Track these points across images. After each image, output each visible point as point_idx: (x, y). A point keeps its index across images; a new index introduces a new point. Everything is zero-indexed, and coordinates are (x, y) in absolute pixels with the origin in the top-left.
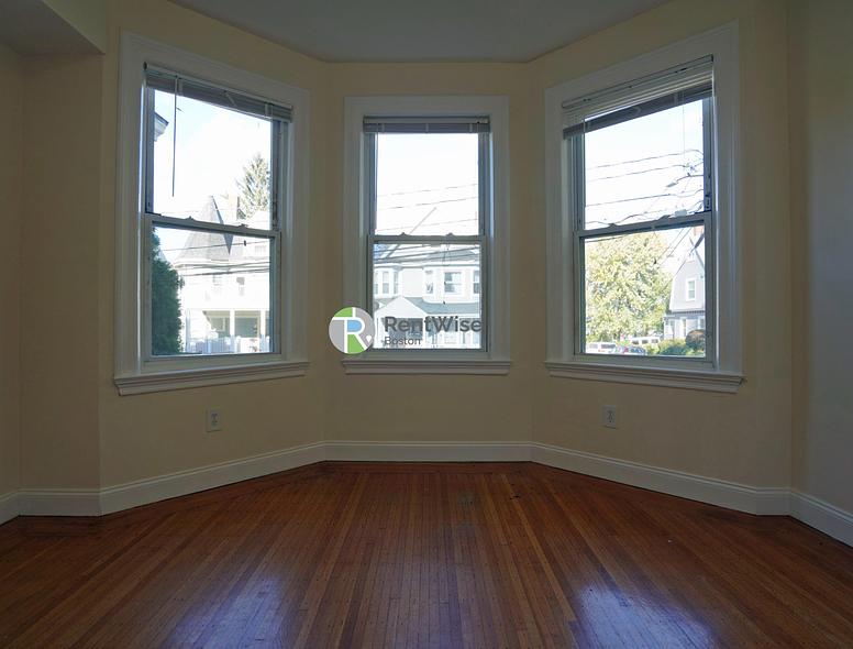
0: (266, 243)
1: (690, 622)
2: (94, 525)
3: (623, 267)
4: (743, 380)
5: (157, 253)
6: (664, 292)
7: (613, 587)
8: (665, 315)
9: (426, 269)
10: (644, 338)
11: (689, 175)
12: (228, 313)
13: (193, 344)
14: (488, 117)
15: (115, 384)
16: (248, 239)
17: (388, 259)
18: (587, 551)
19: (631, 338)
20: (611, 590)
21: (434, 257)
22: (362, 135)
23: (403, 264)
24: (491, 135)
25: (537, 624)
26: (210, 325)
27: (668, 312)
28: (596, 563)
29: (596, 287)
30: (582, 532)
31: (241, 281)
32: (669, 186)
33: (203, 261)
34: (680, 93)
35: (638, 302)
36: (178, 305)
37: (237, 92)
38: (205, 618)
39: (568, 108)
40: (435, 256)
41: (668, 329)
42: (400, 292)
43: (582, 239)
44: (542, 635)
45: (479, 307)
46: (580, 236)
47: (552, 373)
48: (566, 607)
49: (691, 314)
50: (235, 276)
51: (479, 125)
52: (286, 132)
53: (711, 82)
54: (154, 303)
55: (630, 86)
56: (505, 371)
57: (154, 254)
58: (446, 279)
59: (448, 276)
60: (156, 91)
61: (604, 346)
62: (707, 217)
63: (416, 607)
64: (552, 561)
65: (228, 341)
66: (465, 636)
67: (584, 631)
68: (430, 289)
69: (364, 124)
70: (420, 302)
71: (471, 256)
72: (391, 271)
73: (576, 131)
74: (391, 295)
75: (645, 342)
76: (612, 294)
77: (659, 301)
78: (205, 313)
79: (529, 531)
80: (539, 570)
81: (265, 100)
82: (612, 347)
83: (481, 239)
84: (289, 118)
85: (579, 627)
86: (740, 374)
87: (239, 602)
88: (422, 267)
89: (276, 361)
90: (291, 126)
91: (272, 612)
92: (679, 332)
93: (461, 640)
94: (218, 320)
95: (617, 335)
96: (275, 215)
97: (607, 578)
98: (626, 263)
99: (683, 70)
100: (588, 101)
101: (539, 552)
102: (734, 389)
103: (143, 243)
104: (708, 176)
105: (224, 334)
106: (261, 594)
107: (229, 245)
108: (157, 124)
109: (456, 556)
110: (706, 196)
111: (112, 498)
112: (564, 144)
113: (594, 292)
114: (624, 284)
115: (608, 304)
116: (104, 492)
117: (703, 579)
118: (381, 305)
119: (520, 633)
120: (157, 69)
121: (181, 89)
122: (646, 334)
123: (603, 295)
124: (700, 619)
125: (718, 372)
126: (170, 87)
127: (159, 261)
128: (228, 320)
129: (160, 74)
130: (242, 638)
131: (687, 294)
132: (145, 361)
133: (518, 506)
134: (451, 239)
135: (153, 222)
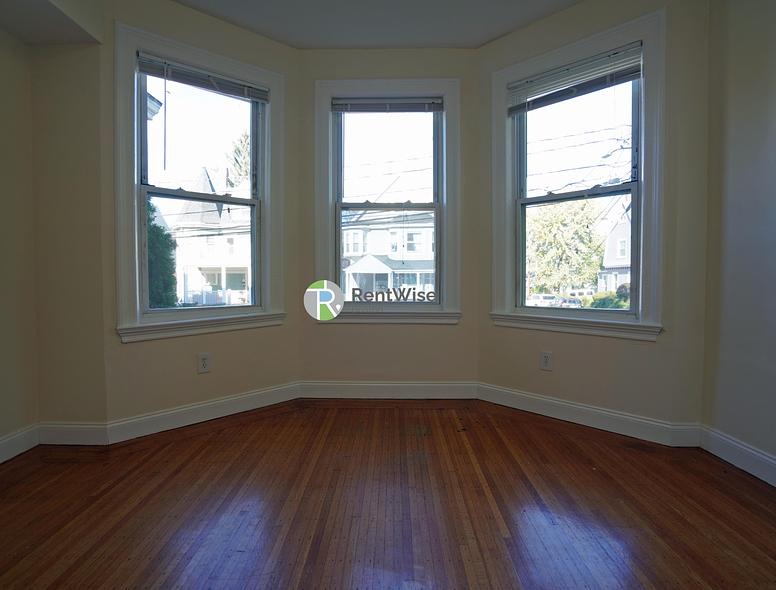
0: (248, 209)
1: (608, 539)
2: (103, 452)
3: (562, 228)
4: (662, 330)
5: (153, 219)
6: (598, 250)
7: (543, 508)
8: (600, 271)
9: (391, 230)
10: (581, 291)
11: (622, 148)
12: (220, 269)
13: (190, 296)
14: (441, 98)
15: (118, 333)
16: (232, 206)
17: (357, 222)
18: (523, 477)
19: (569, 291)
20: (542, 511)
21: (397, 220)
22: (331, 114)
23: (371, 227)
24: (444, 113)
25: (477, 540)
26: (204, 279)
27: (602, 268)
28: (530, 488)
29: (539, 246)
30: (519, 461)
31: (230, 241)
32: (605, 157)
33: (199, 224)
34: (611, 75)
35: (576, 259)
36: (173, 264)
37: (219, 76)
38: (194, 532)
39: (512, 88)
40: (399, 219)
41: (601, 282)
42: (368, 250)
43: (524, 206)
44: (481, 551)
45: (433, 264)
46: (522, 203)
47: (496, 323)
48: (502, 525)
49: (621, 270)
50: (225, 237)
51: (434, 105)
52: (264, 111)
53: (639, 65)
54: (151, 262)
55: (567, 70)
56: (455, 321)
57: (150, 220)
58: (409, 239)
59: (410, 237)
60: (148, 77)
61: (545, 298)
62: (634, 187)
63: (374, 524)
64: (492, 485)
65: (220, 293)
66: (415, 550)
67: (517, 546)
68: (395, 248)
69: (332, 105)
70: (386, 260)
71: (428, 219)
72: (361, 232)
73: (519, 110)
74: (360, 253)
75: (580, 294)
76: (553, 253)
77: (595, 258)
78: (200, 269)
79: (473, 459)
80: (480, 492)
81: (243, 83)
82: (553, 298)
83: (435, 205)
84: (266, 100)
85: (514, 543)
86: (660, 325)
87: (224, 518)
88: (387, 229)
89: (257, 313)
90: (268, 107)
91: (251, 528)
92: (611, 285)
93: (412, 553)
94: (212, 276)
95: (556, 288)
96: (255, 186)
97: (539, 502)
98: (565, 225)
99: (615, 54)
100: (531, 83)
101: (482, 478)
102: (653, 338)
103: (140, 211)
104: (636, 150)
105: (217, 287)
106: (243, 513)
107: (220, 210)
108: (150, 104)
109: (410, 480)
110: (633, 167)
111: (118, 429)
112: (509, 122)
113: (537, 250)
114: (563, 243)
115: (549, 262)
116: (111, 424)
117: (622, 502)
118: (352, 262)
119: (462, 547)
120: (148, 56)
121: (170, 73)
122: (583, 287)
123: (544, 253)
124: (618, 537)
125: (640, 323)
126: (160, 72)
127: (155, 226)
128: (219, 275)
129: (151, 61)
130: (226, 549)
131: (619, 252)
132: (144, 313)
133: (465, 438)
134: (408, 206)
135: (148, 192)
